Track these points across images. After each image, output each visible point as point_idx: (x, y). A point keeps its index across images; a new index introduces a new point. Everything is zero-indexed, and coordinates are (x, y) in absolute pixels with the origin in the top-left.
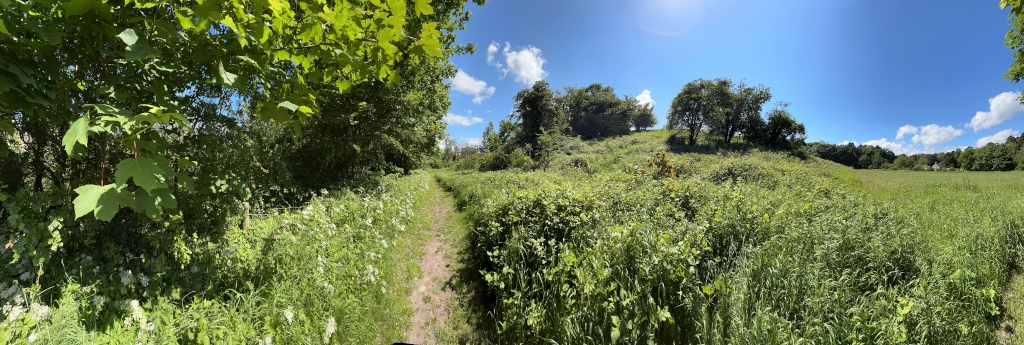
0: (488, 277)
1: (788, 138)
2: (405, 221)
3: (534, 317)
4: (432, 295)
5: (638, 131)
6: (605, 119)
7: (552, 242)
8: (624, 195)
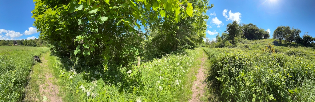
0: (218, 79)
1: (311, 42)
2: (191, 63)
3: (232, 90)
4: (199, 86)
5: (265, 38)
6: (255, 34)
7: (237, 69)
8: (260, 57)
